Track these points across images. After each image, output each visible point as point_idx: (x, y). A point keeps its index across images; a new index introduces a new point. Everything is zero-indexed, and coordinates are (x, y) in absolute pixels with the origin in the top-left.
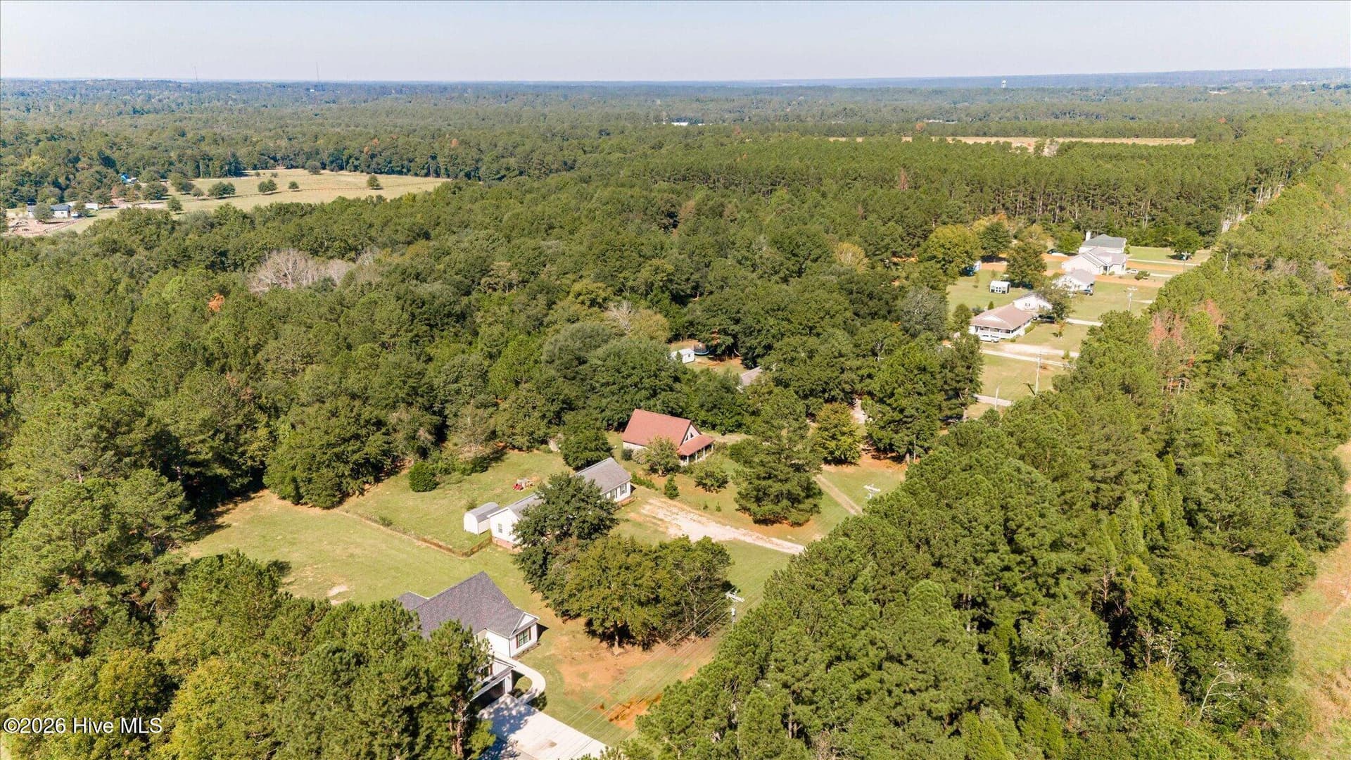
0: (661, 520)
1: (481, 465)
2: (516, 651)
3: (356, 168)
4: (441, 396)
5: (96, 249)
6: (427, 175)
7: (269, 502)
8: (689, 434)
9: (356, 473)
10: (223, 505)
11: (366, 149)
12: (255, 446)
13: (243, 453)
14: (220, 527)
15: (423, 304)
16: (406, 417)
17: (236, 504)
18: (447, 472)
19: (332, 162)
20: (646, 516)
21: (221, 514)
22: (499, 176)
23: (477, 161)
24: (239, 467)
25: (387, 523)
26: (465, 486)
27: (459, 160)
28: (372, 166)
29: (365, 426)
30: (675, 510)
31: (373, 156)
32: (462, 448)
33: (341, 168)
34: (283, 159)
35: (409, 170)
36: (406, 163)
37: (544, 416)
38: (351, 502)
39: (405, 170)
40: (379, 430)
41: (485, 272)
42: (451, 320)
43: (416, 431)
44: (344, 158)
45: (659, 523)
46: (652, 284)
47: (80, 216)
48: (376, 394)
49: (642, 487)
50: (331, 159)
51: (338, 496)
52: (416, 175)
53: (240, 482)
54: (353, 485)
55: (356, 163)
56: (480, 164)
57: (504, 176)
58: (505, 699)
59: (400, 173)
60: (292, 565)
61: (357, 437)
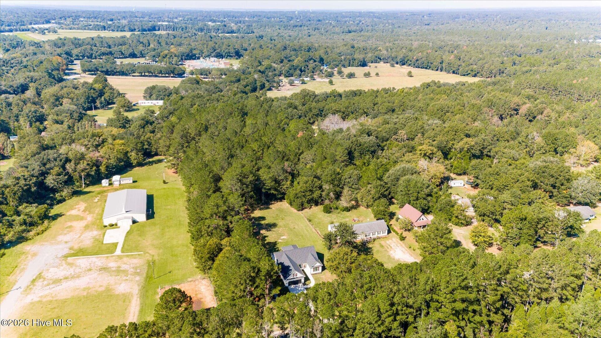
0: (391, 247)
1: (348, 209)
2: (313, 273)
3: (409, 65)
4: (343, 183)
5: (286, 106)
6: (437, 70)
7: (284, 204)
8: (421, 218)
9: (309, 202)
10: (274, 201)
11: (415, 57)
12: (285, 186)
13: (282, 188)
14: (269, 208)
15: (360, 145)
16: (328, 188)
17: (277, 202)
18: (337, 208)
19: (401, 62)
20: (387, 244)
21: (272, 204)
22: (467, 73)
23: (459, 66)
24: (280, 192)
25: (310, 221)
26: (339, 215)
27: (452, 65)
28: (416, 65)
29: (316, 188)
30: (399, 245)
31: (417, 60)
32: (343, 203)
33: (404, 64)
34: (383, 59)
35: (430, 68)
36: (429, 64)
37: (373, 198)
38: (306, 210)
39: (428, 67)
40: (320, 189)
41: (395, 133)
42: (369, 153)
43: (329, 193)
44: (406, 60)
45: (389, 248)
46: (463, 148)
47: (302, 83)
48: (323, 178)
49: (394, 233)
50: (401, 60)
51: (302, 208)
52: (433, 70)
53: (279, 196)
54: (306, 205)
55: (410, 63)
56: (460, 67)
57: (469, 74)
58: (300, 285)
59: (426, 68)
60: (278, 226)
61: (311, 191)
